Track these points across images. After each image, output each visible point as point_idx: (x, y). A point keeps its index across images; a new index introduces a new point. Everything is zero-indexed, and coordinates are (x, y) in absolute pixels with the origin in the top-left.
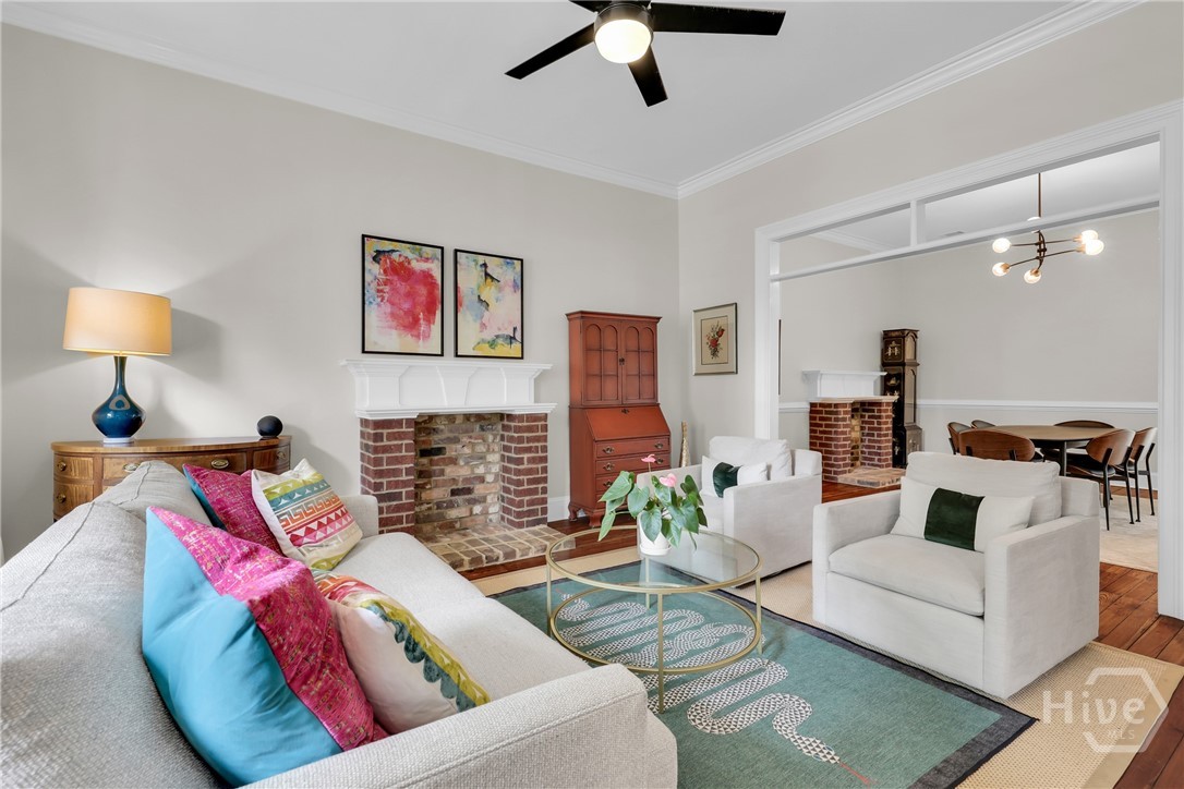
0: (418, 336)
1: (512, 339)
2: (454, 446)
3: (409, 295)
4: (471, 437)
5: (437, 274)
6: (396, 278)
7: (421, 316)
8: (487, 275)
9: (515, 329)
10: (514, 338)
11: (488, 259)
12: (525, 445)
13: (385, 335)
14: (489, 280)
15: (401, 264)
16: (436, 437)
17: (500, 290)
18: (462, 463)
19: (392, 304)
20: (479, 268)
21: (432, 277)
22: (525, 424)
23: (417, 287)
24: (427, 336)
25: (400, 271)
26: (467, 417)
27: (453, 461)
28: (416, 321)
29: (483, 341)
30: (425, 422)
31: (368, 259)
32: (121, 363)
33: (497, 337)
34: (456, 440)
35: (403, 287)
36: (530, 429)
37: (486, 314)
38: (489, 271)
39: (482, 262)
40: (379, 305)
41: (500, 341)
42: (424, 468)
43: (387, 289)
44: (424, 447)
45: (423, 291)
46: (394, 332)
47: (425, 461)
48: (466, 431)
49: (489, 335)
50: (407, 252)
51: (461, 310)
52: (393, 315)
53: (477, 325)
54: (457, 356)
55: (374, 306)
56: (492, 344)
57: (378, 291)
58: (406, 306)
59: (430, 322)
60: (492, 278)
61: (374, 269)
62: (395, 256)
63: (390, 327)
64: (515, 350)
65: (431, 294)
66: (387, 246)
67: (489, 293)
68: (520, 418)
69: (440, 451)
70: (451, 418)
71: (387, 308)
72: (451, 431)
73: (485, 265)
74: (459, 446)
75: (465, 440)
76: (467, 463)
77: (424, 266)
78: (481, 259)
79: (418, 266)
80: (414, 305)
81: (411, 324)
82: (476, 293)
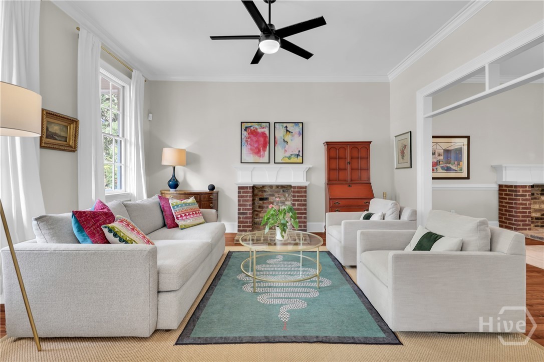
0: (260, 156)
1: (298, 155)
2: (272, 197)
3: (257, 141)
4: (279, 194)
5: (267, 133)
6: (252, 136)
7: (261, 149)
8: (287, 131)
9: (299, 151)
10: (299, 155)
11: (287, 125)
12: (296, 198)
13: (249, 157)
14: (288, 133)
15: (254, 130)
16: (265, 194)
17: (293, 136)
18: (275, 204)
19: (251, 145)
20: (284, 128)
21: (265, 134)
22: (296, 190)
23: (260, 138)
24: (263, 156)
25: (254, 133)
26: (277, 187)
27: (272, 203)
28: (259, 151)
29: (286, 157)
30: (261, 188)
31: (243, 130)
32: (174, 168)
33: (292, 155)
34: (273, 195)
35: (255, 139)
36: (298, 192)
37: (287, 146)
38: (288, 129)
39: (285, 126)
40: (246, 146)
41: (293, 156)
42: (260, 205)
43: (249, 140)
44: (261, 197)
45: (262, 139)
46: (252, 155)
47: (261, 202)
48: (277, 192)
49: (288, 154)
50: (256, 126)
51: (276, 145)
52: (251, 149)
53: (283, 150)
54: (275, 163)
55: (245, 146)
56: (289, 158)
57: (246, 141)
58: (256, 146)
59: (264, 151)
60: (290, 132)
61: (245, 133)
62: (252, 128)
63: (250, 154)
64: (299, 160)
65: (265, 140)
66: (249, 125)
67: (288, 138)
68: (294, 187)
69: (267, 199)
70: (271, 187)
71: (249, 147)
72: (271, 192)
73: (286, 127)
74: (274, 198)
75: (276, 195)
76: (277, 204)
77: (263, 130)
78: (285, 125)
79: (260, 130)
80: (259, 145)
81: (257, 152)
82: (283, 138)
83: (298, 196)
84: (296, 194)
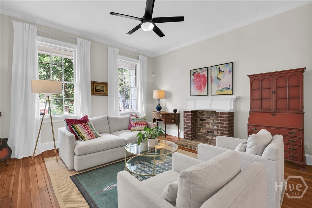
0: (202, 91)
1: (228, 89)
2: (208, 119)
3: (200, 81)
4: (213, 118)
6: (197, 78)
7: (202, 86)
8: (220, 71)
9: (229, 85)
10: (229, 88)
11: (220, 66)
13: (195, 92)
14: (221, 72)
15: (198, 74)
16: (204, 117)
17: (224, 74)
18: (210, 124)
19: (196, 84)
20: (217, 70)
21: (205, 75)
23: (201, 79)
24: (204, 91)
25: (198, 76)
26: (212, 112)
27: (208, 123)
28: (201, 87)
29: (219, 90)
30: (201, 112)
31: (192, 75)
32: (159, 100)
33: (223, 88)
34: (209, 118)
35: (198, 80)
37: (220, 82)
38: (221, 69)
39: (218, 68)
40: (194, 85)
41: (224, 90)
42: (201, 124)
43: (195, 81)
44: (201, 118)
45: (203, 79)
46: (197, 91)
47: (201, 122)
48: (211, 116)
49: (220, 88)
50: (199, 71)
51: (212, 82)
52: (196, 87)
53: (217, 86)
54: (211, 95)
55: (193, 85)
56: (222, 91)
57: (194, 82)
58: (199, 84)
59: (204, 87)
60: (222, 71)
61: (193, 77)
62: (197, 73)
63: (196, 90)
64: (230, 91)
65: (205, 80)
66: (195, 71)
67: (221, 76)
69: (205, 120)
70: (207, 112)
71: (195, 85)
72: (207, 115)
73: (219, 68)
74: (209, 120)
75: (211, 118)
76: (212, 125)
77: (203, 73)
78: (218, 67)
79: (201, 74)
80: (201, 84)
81: (200, 88)
82: (217, 77)
83: (221, 120)
84: (220, 118)
